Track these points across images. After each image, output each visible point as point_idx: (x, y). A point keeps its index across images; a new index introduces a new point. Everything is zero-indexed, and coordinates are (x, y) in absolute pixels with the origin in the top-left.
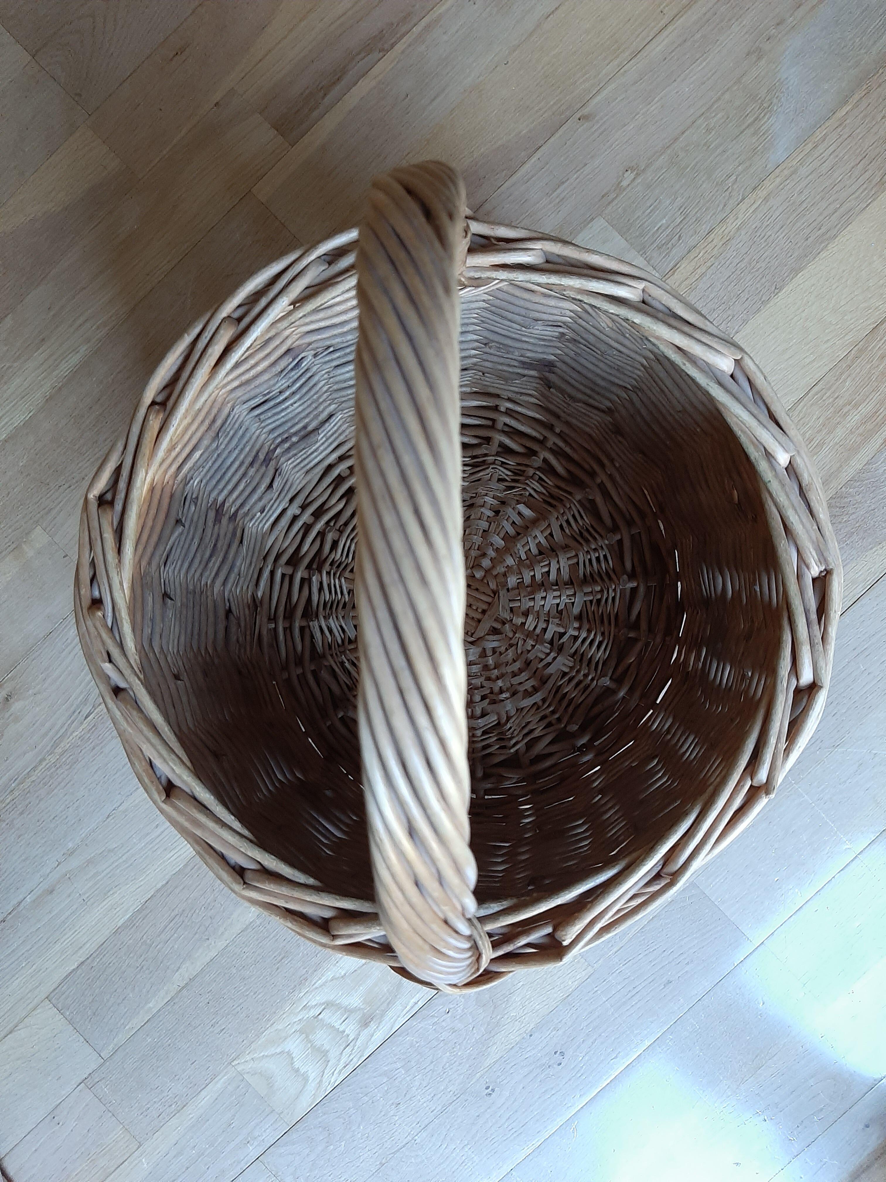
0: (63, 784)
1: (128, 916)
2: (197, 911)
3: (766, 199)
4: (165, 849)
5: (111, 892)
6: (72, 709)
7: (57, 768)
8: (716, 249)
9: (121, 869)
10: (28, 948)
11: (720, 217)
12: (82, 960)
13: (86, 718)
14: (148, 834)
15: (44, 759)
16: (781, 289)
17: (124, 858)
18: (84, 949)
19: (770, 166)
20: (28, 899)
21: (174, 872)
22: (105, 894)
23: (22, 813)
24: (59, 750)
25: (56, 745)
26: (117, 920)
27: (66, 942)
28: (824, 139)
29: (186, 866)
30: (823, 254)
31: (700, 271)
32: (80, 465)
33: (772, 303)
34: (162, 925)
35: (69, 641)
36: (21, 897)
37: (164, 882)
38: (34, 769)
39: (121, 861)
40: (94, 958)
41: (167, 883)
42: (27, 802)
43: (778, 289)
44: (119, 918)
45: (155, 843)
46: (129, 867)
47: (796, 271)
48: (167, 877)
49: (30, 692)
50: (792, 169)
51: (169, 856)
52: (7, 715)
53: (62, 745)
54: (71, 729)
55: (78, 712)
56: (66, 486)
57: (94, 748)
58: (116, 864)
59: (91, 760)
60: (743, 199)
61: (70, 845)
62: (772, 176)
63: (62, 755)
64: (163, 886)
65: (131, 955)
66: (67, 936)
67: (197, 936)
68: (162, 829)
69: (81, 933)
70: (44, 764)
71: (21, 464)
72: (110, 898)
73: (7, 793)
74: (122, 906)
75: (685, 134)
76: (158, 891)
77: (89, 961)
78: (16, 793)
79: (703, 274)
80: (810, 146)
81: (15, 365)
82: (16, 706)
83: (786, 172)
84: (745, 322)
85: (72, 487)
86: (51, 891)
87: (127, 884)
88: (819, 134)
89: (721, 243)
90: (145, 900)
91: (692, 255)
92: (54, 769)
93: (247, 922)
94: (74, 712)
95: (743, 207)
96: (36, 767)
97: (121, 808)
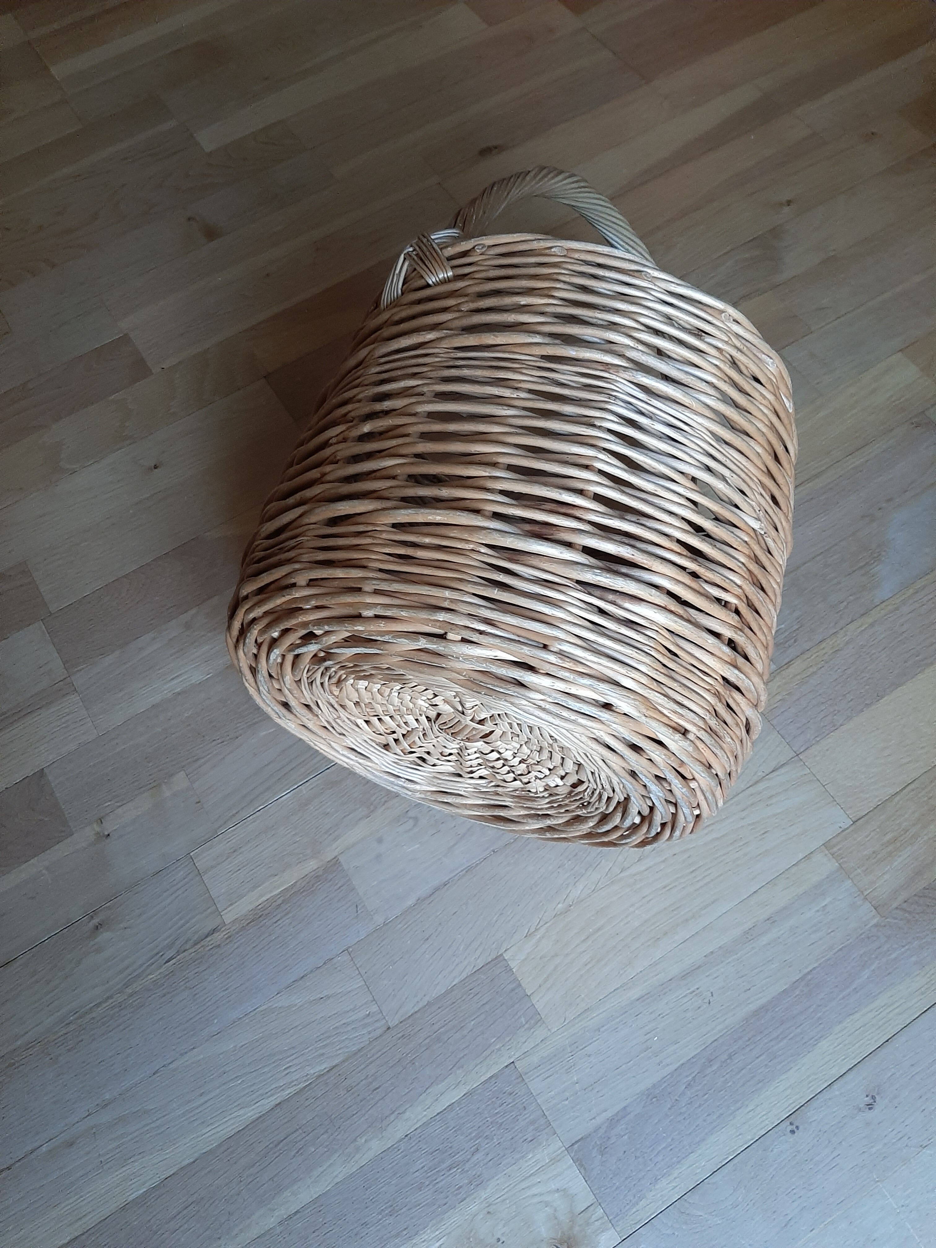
0: (121, 1027)
1: (141, 1192)
2: (217, 1202)
3: (872, 625)
4: (203, 1123)
5: (132, 1160)
6: (155, 952)
7: (122, 1010)
8: (826, 655)
9: (151, 1134)
10: (24, 1207)
11: (832, 632)
12: (76, 1234)
13: (167, 962)
14: (189, 1102)
15: (111, 997)
16: (882, 697)
17: (159, 1122)
18: (84, 1220)
19: (877, 601)
20: (44, 1149)
21: (204, 1151)
22: (125, 1160)
23: (69, 1050)
24: (129, 991)
25: (127, 986)
26: (128, 1194)
27: (67, 1208)
28: (924, 587)
29: (219, 1146)
30: (920, 676)
31: (811, 670)
32: (238, 725)
33: (873, 707)
34: (175, 1211)
35: (175, 882)
36: (37, 1144)
37: (192, 1160)
38: (98, 1005)
39: (153, 1125)
40: (90, 1235)
41: (194, 1162)
42: (80, 1039)
43: (880, 697)
44: (131, 1192)
45: (193, 1113)
46: (159, 1134)
47: (896, 685)
48: (196, 1155)
49: (121, 925)
50: (895, 606)
51: (204, 1131)
52: (92, 943)
53: (135, 985)
54: (148, 972)
55: (161, 954)
56: (220, 741)
57: (164, 996)
58: (148, 1128)
59: (158, 1007)
60: (852, 621)
61: (107, 1096)
62: (879, 608)
63: (131, 995)
64: (189, 1164)
65: (131, 1240)
66: (71, 1201)
67: (207, 1233)
68: (206, 1099)
69: (86, 1201)
70: (111, 1001)
71: (187, 715)
72: (128, 1167)
73: (63, 1025)
74: (139, 1178)
75: (806, 565)
76: (182, 1168)
77: (84, 1237)
78: (72, 1027)
79: (814, 673)
80: (911, 591)
81: (209, 634)
82: (104, 936)
83: (890, 608)
84: (849, 718)
85: (225, 743)
86: (70, 1144)
87: (152, 1154)
88: (919, 584)
89: (831, 652)
90: (165, 1177)
91: (805, 656)
92: (117, 1010)
93: (267, 1228)
94: (158, 953)
95: (852, 627)
96: (100, 1003)
97: (171, 1066)
